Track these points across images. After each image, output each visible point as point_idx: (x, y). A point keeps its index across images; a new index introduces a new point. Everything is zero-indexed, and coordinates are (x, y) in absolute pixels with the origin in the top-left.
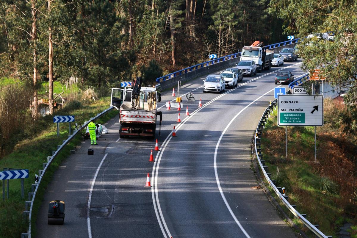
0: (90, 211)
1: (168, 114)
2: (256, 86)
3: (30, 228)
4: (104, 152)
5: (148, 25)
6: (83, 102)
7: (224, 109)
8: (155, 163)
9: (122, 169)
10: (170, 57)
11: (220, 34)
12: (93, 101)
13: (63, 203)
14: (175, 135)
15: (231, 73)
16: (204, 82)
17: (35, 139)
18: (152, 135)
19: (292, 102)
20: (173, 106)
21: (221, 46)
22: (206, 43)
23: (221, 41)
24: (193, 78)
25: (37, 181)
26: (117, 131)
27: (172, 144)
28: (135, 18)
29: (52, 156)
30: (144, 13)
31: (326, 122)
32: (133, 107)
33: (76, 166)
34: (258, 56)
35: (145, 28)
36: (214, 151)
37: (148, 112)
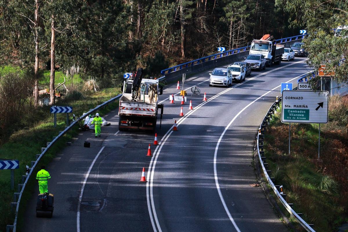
0: (81, 205)
1: (171, 108)
2: (265, 81)
3: (16, 220)
4: (101, 144)
5: (157, 16)
6: (84, 93)
7: (230, 104)
8: (153, 157)
9: (119, 163)
10: (180, 48)
11: (231, 27)
12: (95, 92)
13: (52, 195)
14: (176, 129)
15: (238, 66)
16: (210, 76)
17: (31, 129)
18: (152, 129)
19: (297, 98)
20: (177, 99)
21: (232, 39)
22: (217, 35)
23: (232, 34)
24: (200, 71)
25: (28, 173)
26: (117, 123)
27: (173, 138)
28: (144, 7)
29: (46, 147)
30: (153, 3)
31: (333, 119)
32: (133, 99)
33: (71, 159)
34: (268, 50)
35: (154, 18)
36: (215, 146)
37: (149, 104)
